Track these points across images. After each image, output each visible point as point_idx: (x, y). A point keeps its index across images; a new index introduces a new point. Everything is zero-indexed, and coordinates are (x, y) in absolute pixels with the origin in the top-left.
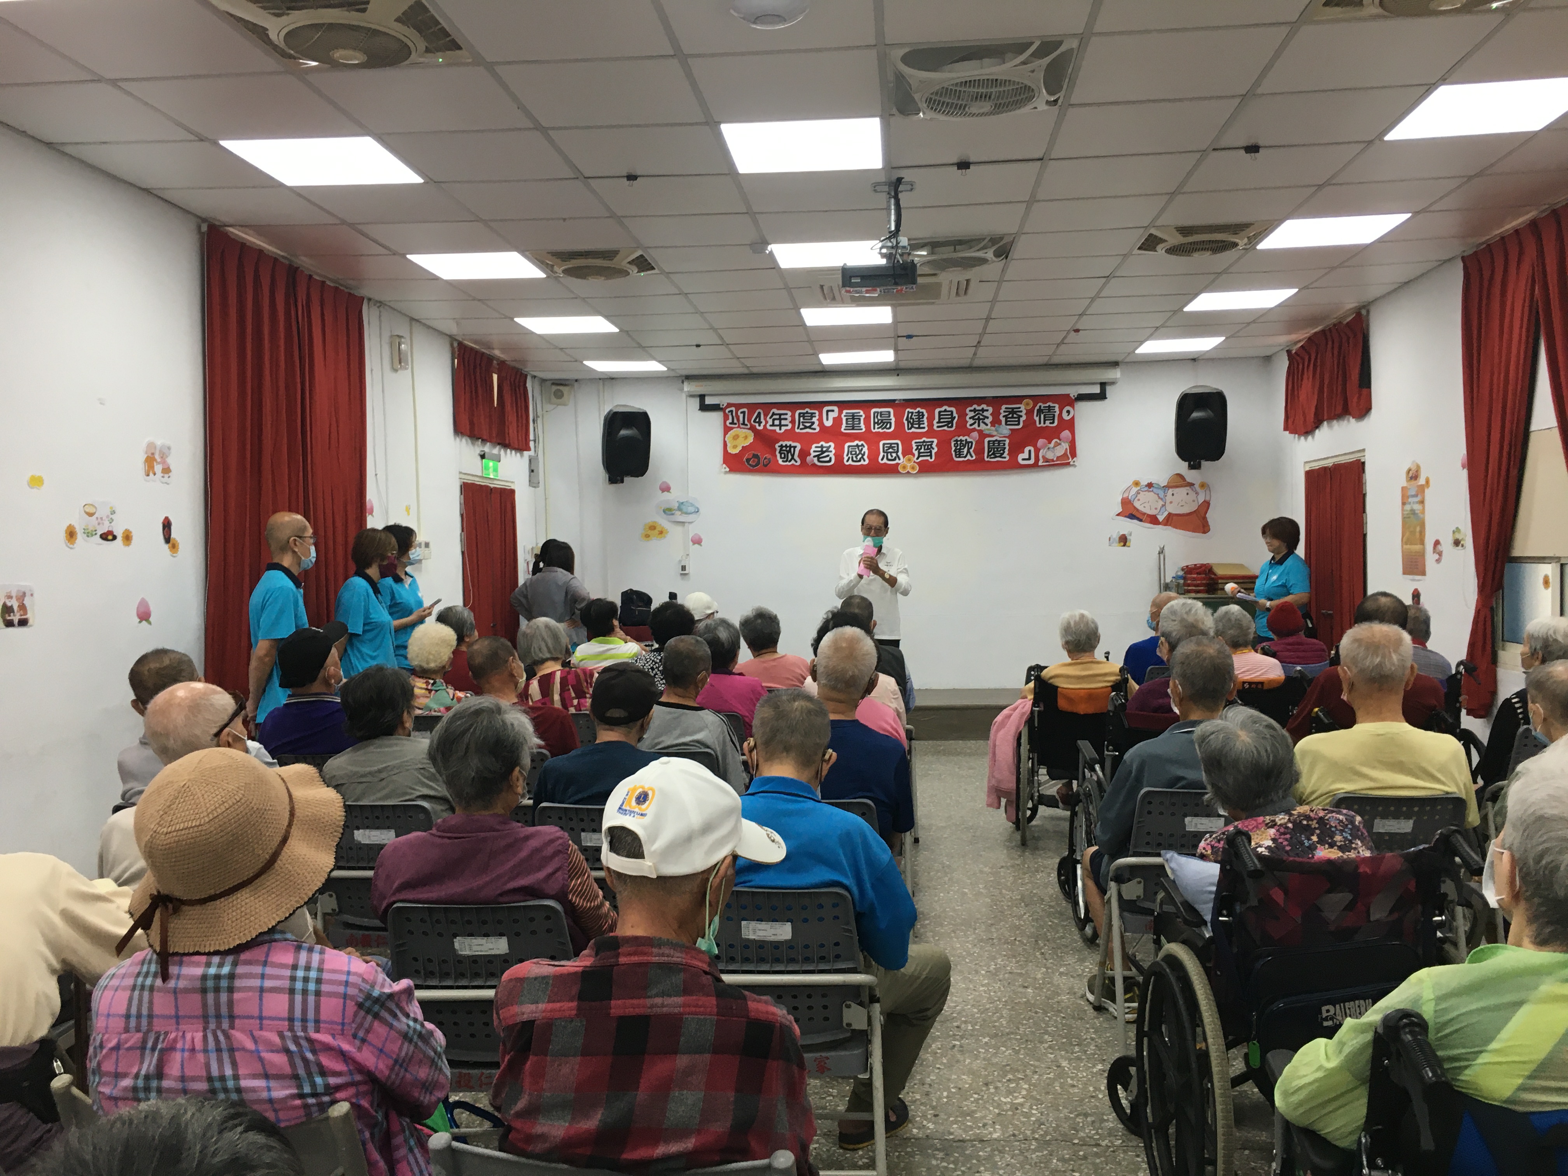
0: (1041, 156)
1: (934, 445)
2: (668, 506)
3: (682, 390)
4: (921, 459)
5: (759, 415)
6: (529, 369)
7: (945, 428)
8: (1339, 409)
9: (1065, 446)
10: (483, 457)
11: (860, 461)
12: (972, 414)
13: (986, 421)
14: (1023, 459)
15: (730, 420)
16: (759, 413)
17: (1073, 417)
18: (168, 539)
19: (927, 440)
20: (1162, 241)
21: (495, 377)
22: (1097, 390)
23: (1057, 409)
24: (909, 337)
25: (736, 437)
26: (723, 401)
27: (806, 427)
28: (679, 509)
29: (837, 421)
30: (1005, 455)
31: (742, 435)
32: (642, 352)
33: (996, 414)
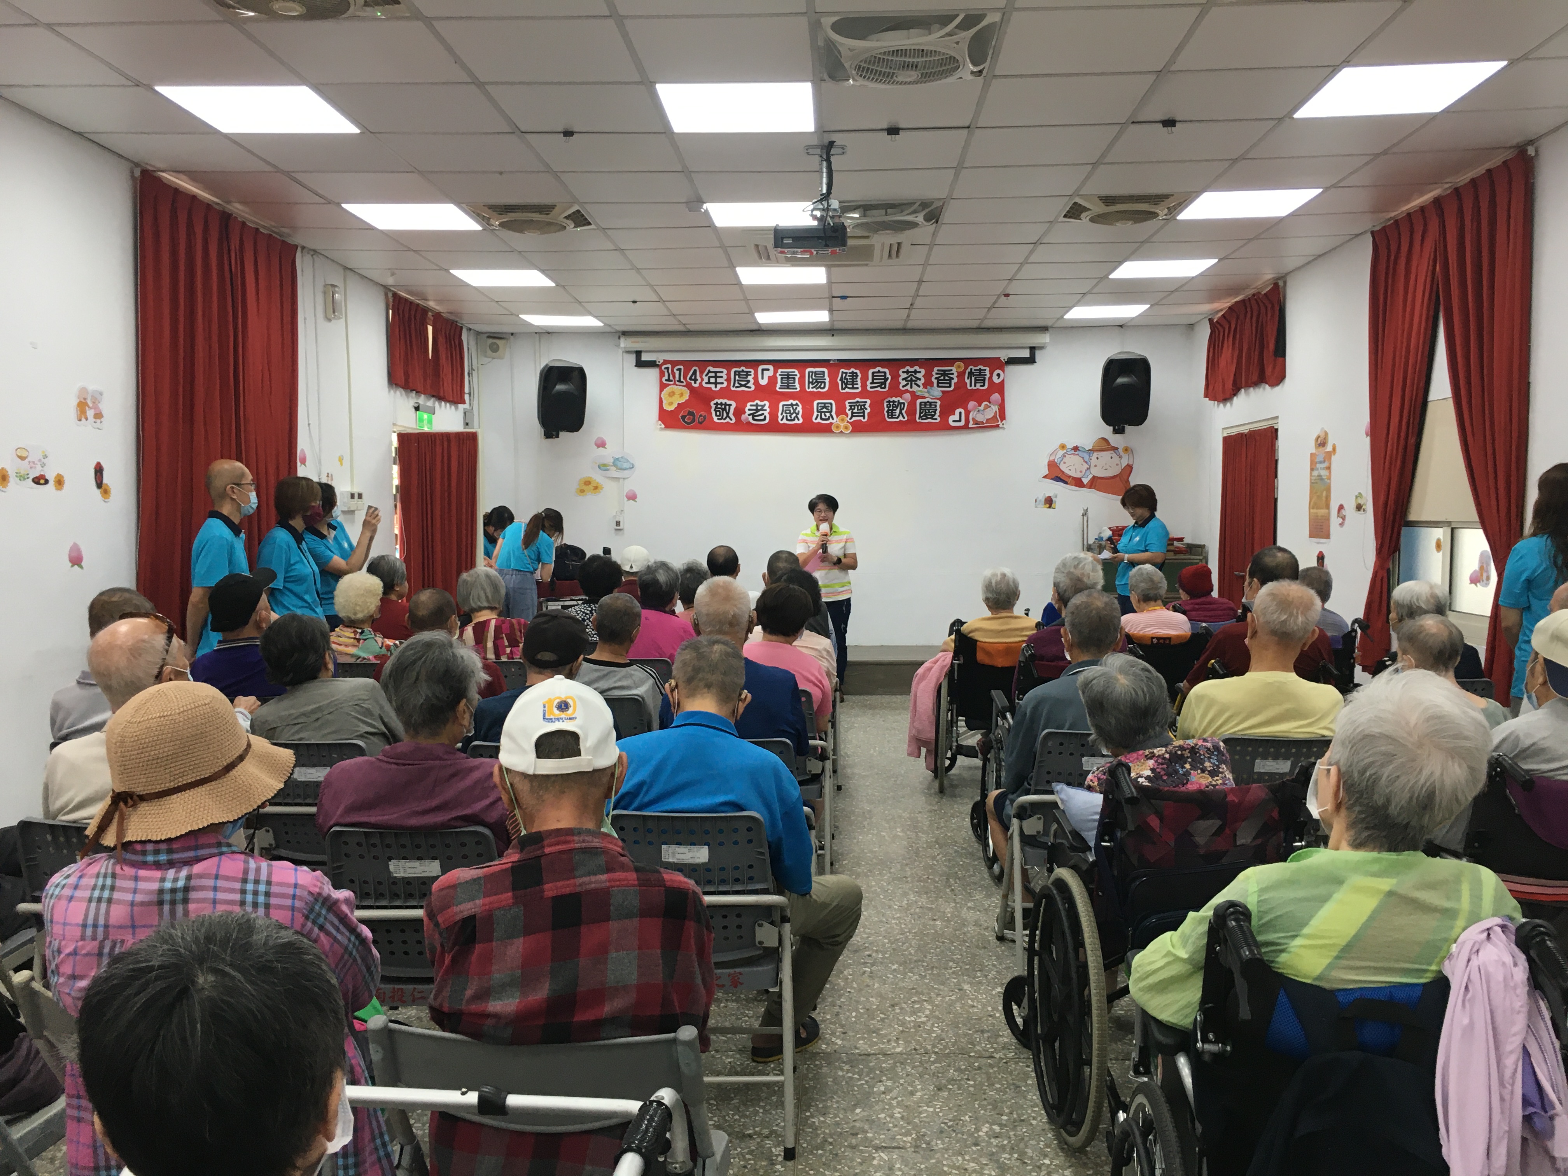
0: (967, 125)
1: (867, 406)
2: (603, 462)
3: (618, 346)
4: (854, 419)
5: (695, 372)
6: (465, 322)
7: (879, 389)
8: (1255, 378)
9: (995, 408)
10: (417, 409)
11: (794, 420)
12: (905, 375)
13: (918, 382)
14: (954, 421)
15: (666, 377)
17: (1003, 381)
18: (99, 484)
19: (860, 400)
20: (1086, 209)
21: (430, 328)
22: (1026, 354)
23: (987, 372)
24: (844, 298)
25: (672, 394)
26: (660, 358)
27: (741, 386)
28: (614, 465)
29: (772, 380)
30: (936, 416)
31: (678, 392)
32: (579, 307)
33: (928, 376)
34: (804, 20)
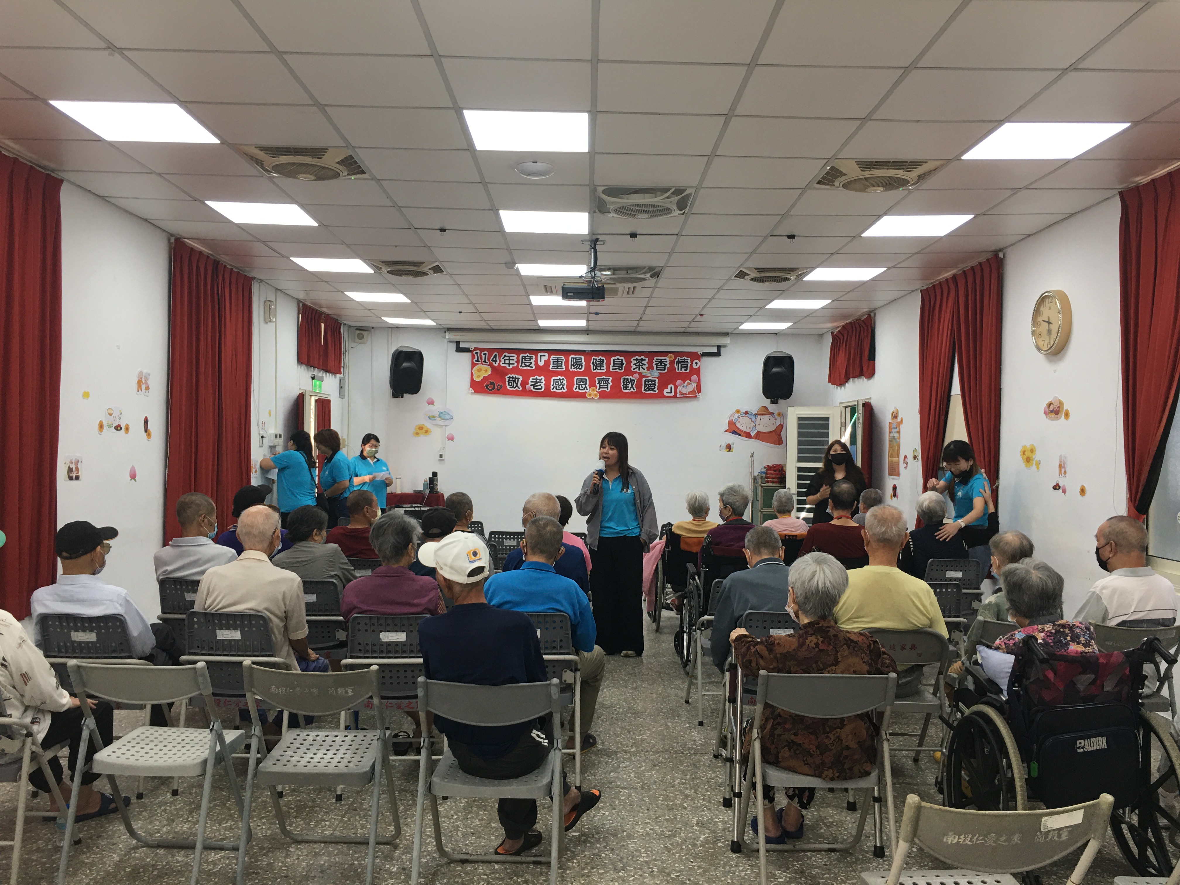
0: (677, 233)
1: (610, 381)
2: (431, 414)
3: (444, 337)
4: (601, 390)
5: (495, 356)
6: (342, 320)
7: (618, 370)
8: (857, 373)
9: (694, 385)
10: (313, 378)
11: (561, 389)
12: (635, 362)
13: (644, 367)
14: (667, 393)
15: (476, 359)
17: (699, 367)
18: (146, 430)
19: (605, 377)
20: (747, 274)
21: (323, 325)
22: (715, 350)
23: (689, 361)
24: (597, 314)
25: (479, 370)
26: (472, 346)
27: (526, 366)
28: (439, 416)
29: (547, 362)
30: (656, 389)
31: (483, 369)
32: (423, 313)
33: (650, 363)
34: (588, 188)
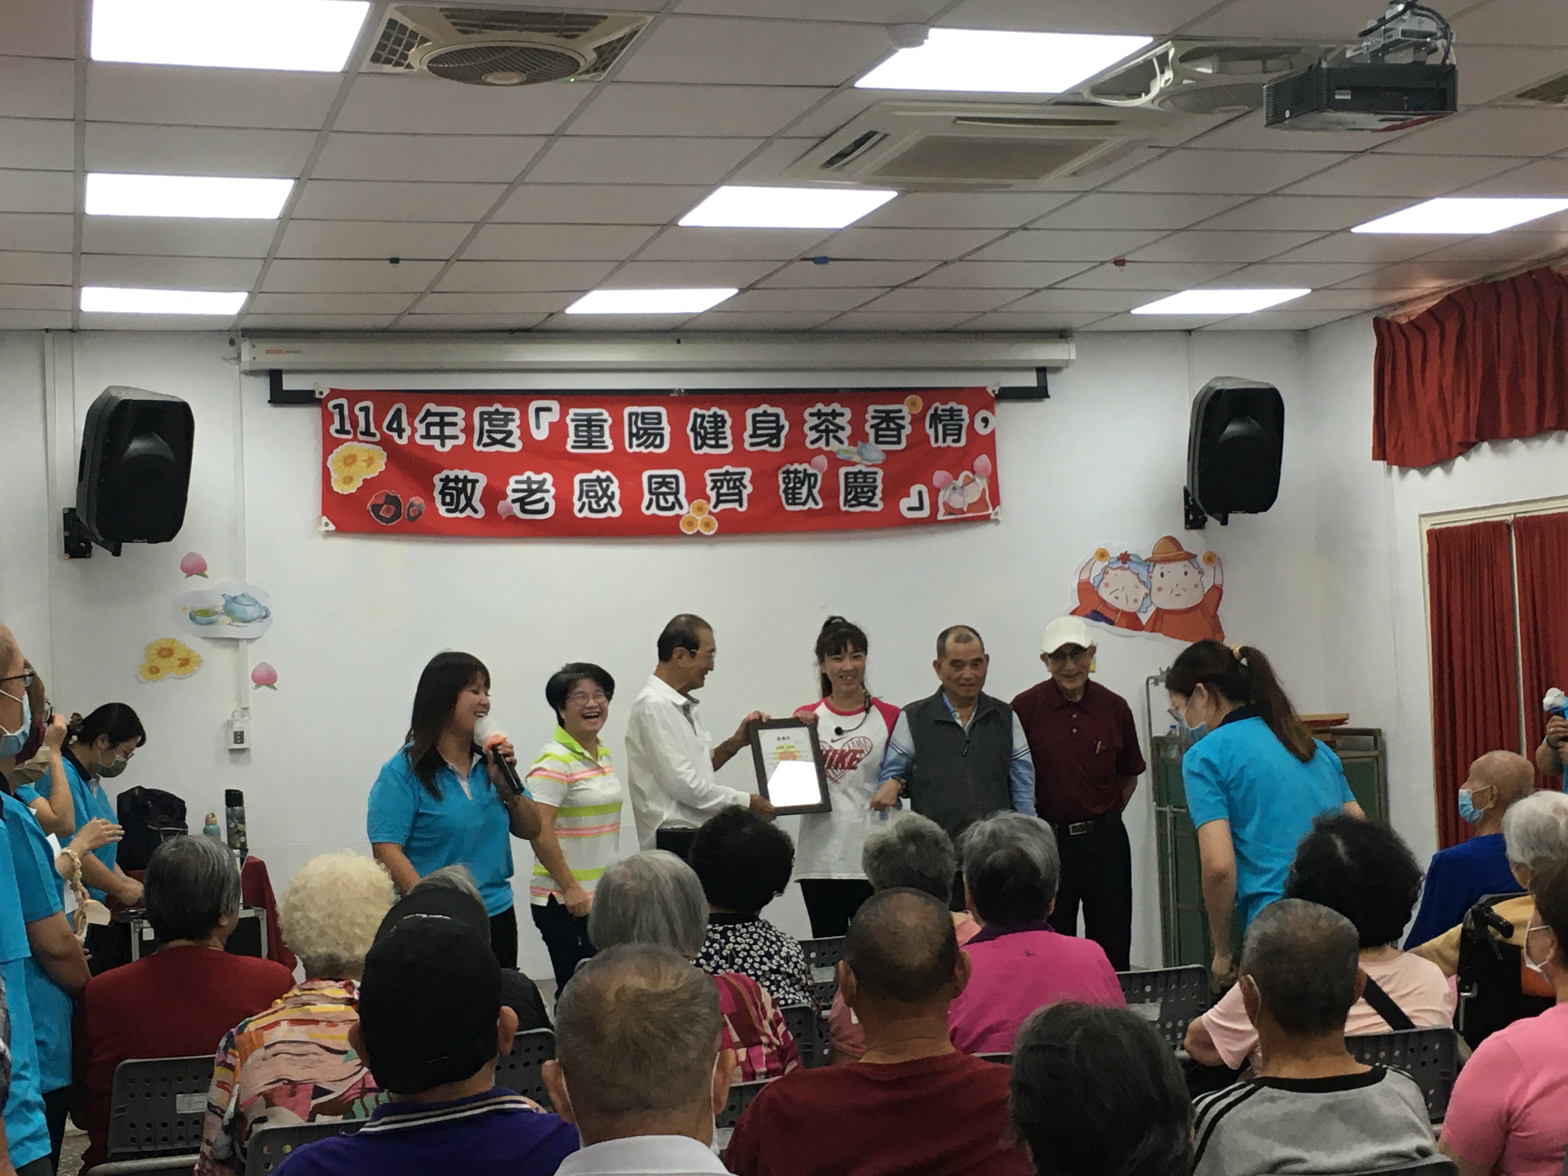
1: (746, 481)
2: (199, 606)
3: (239, 358)
4: (722, 506)
5: (398, 414)
7: (766, 447)
9: (982, 484)
11: (604, 510)
12: (815, 421)
13: (840, 434)
14: (910, 509)
15: (337, 425)
16: (399, 411)
17: (993, 433)
19: (732, 469)
22: (1030, 380)
23: (965, 415)
25: (350, 460)
26: (322, 385)
27: (495, 442)
29: (558, 430)
30: (876, 500)
31: (362, 457)
32: (255, 269)
33: (857, 422)
